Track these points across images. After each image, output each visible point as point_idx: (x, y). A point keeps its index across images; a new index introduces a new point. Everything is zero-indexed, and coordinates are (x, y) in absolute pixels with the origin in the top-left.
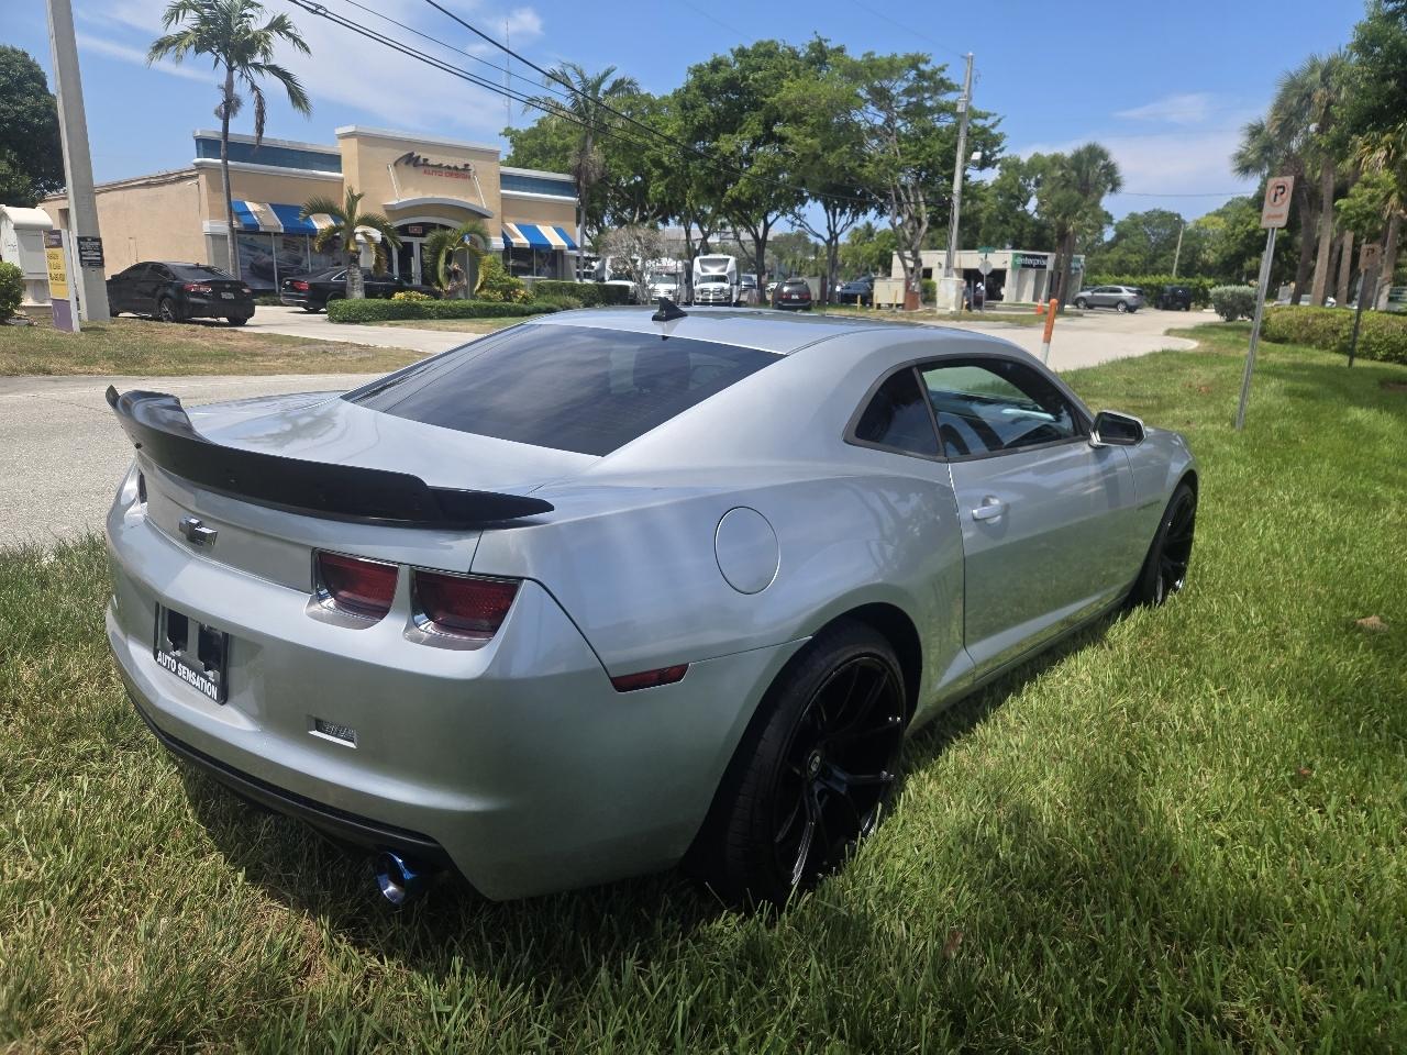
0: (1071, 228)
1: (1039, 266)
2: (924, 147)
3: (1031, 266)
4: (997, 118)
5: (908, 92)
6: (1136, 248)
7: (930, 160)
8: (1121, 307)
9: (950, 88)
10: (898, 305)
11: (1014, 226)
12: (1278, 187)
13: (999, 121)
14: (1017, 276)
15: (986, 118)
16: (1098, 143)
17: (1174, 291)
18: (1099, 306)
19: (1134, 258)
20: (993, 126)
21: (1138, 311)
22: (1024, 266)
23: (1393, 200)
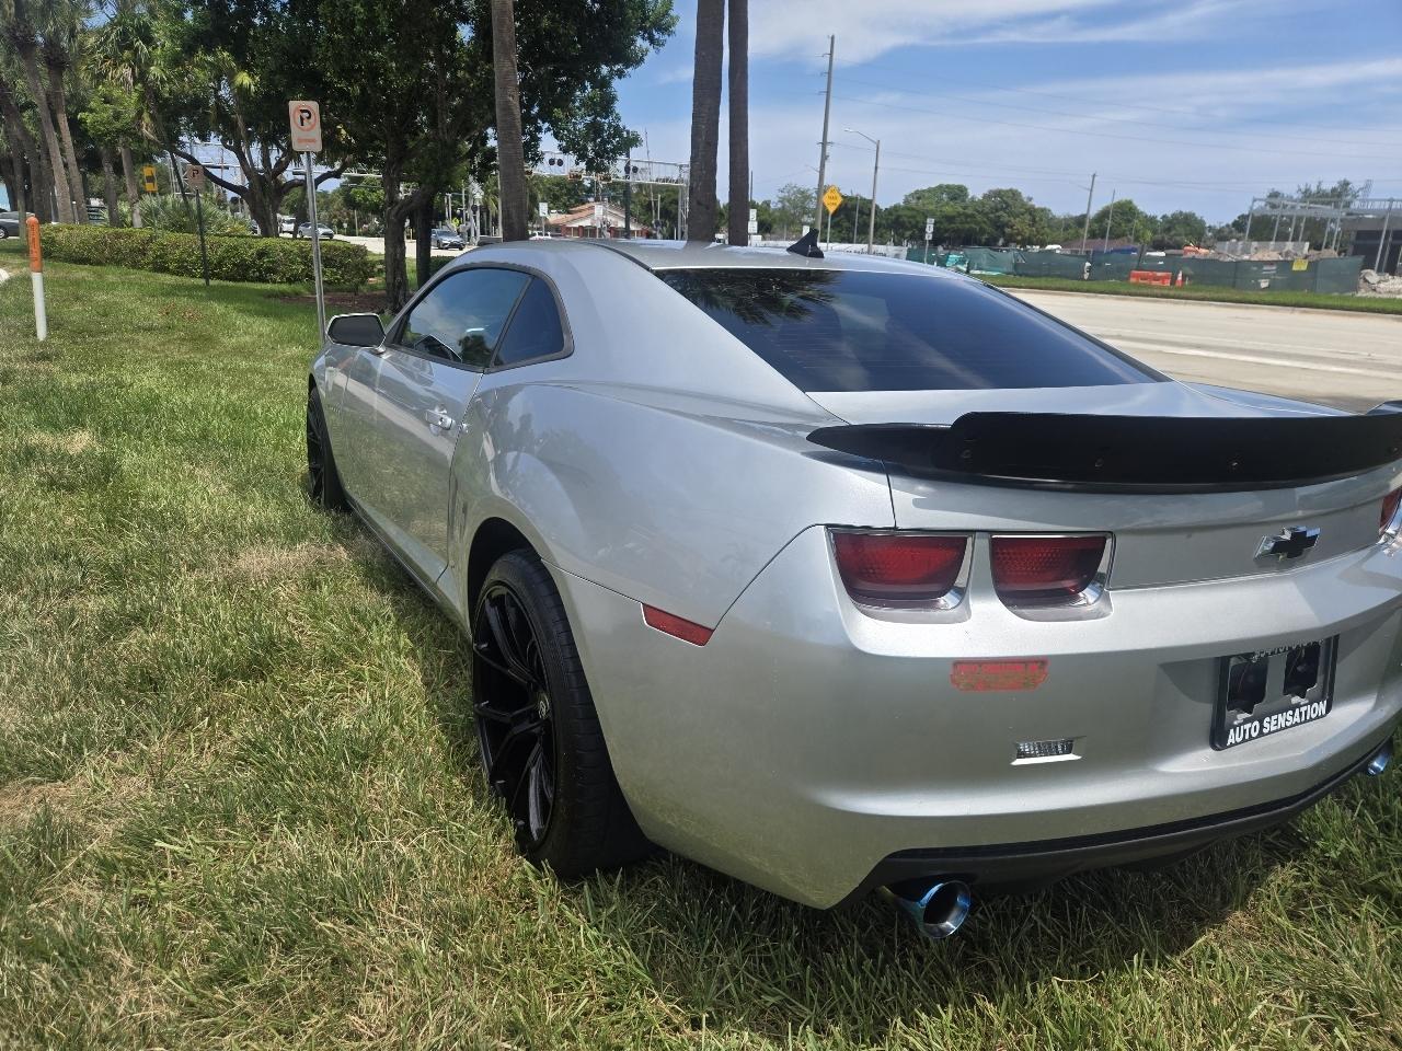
23: (146, 118)
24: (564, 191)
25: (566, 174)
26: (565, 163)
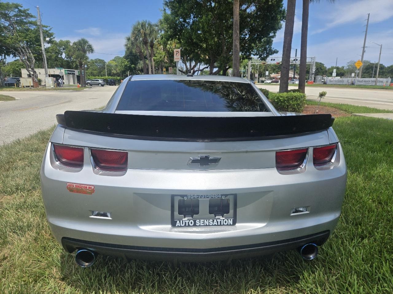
0: (83, 63)
1: (73, 74)
2: (27, 35)
3: (70, 74)
4: (50, 28)
5: (16, 16)
6: (95, 69)
7: (31, 39)
8: (100, 85)
9: (32, 16)
10: (31, 86)
11: (60, 62)
12: (177, 52)
13: (51, 29)
14: (67, 77)
15: (47, 27)
16: (85, 38)
17: (111, 80)
18: (93, 85)
19: (95, 72)
20: (49, 30)
21: (104, 86)
22: (68, 73)
23: (166, 57)
24: (277, 68)
25: (276, 63)
26: (276, 60)
